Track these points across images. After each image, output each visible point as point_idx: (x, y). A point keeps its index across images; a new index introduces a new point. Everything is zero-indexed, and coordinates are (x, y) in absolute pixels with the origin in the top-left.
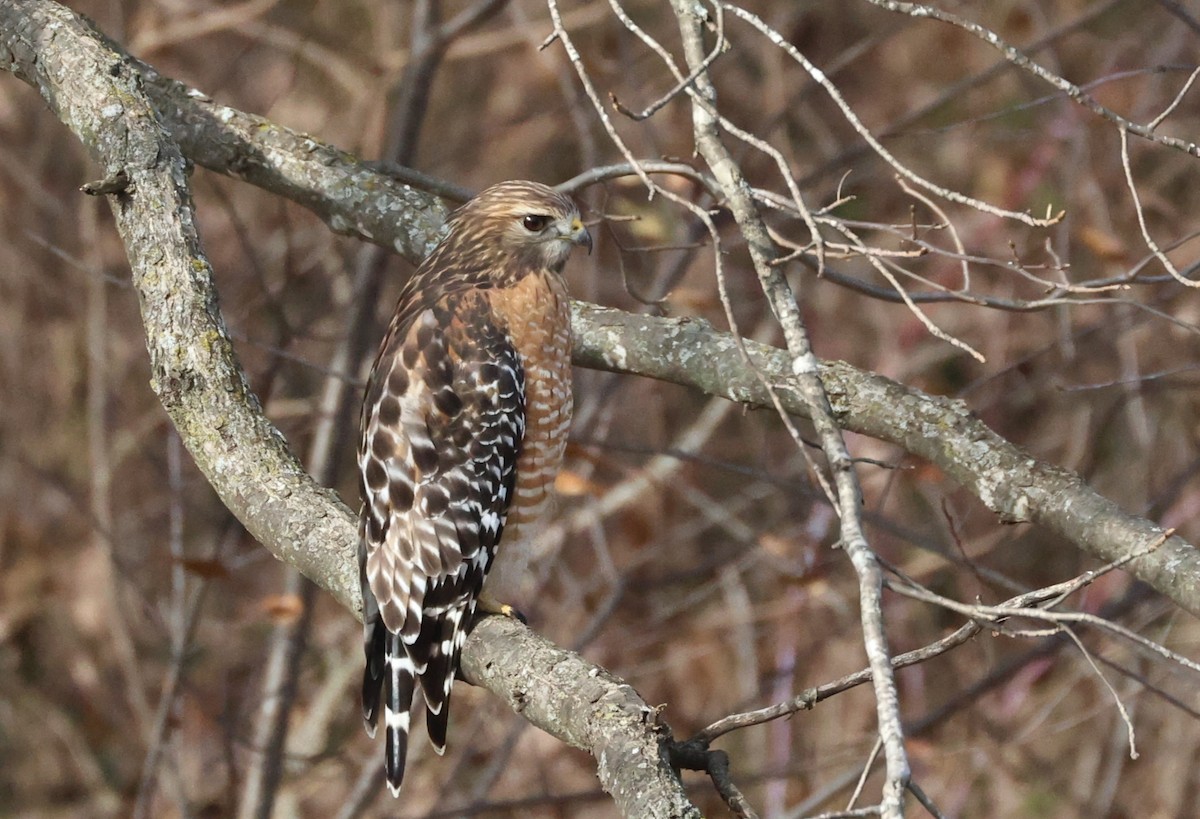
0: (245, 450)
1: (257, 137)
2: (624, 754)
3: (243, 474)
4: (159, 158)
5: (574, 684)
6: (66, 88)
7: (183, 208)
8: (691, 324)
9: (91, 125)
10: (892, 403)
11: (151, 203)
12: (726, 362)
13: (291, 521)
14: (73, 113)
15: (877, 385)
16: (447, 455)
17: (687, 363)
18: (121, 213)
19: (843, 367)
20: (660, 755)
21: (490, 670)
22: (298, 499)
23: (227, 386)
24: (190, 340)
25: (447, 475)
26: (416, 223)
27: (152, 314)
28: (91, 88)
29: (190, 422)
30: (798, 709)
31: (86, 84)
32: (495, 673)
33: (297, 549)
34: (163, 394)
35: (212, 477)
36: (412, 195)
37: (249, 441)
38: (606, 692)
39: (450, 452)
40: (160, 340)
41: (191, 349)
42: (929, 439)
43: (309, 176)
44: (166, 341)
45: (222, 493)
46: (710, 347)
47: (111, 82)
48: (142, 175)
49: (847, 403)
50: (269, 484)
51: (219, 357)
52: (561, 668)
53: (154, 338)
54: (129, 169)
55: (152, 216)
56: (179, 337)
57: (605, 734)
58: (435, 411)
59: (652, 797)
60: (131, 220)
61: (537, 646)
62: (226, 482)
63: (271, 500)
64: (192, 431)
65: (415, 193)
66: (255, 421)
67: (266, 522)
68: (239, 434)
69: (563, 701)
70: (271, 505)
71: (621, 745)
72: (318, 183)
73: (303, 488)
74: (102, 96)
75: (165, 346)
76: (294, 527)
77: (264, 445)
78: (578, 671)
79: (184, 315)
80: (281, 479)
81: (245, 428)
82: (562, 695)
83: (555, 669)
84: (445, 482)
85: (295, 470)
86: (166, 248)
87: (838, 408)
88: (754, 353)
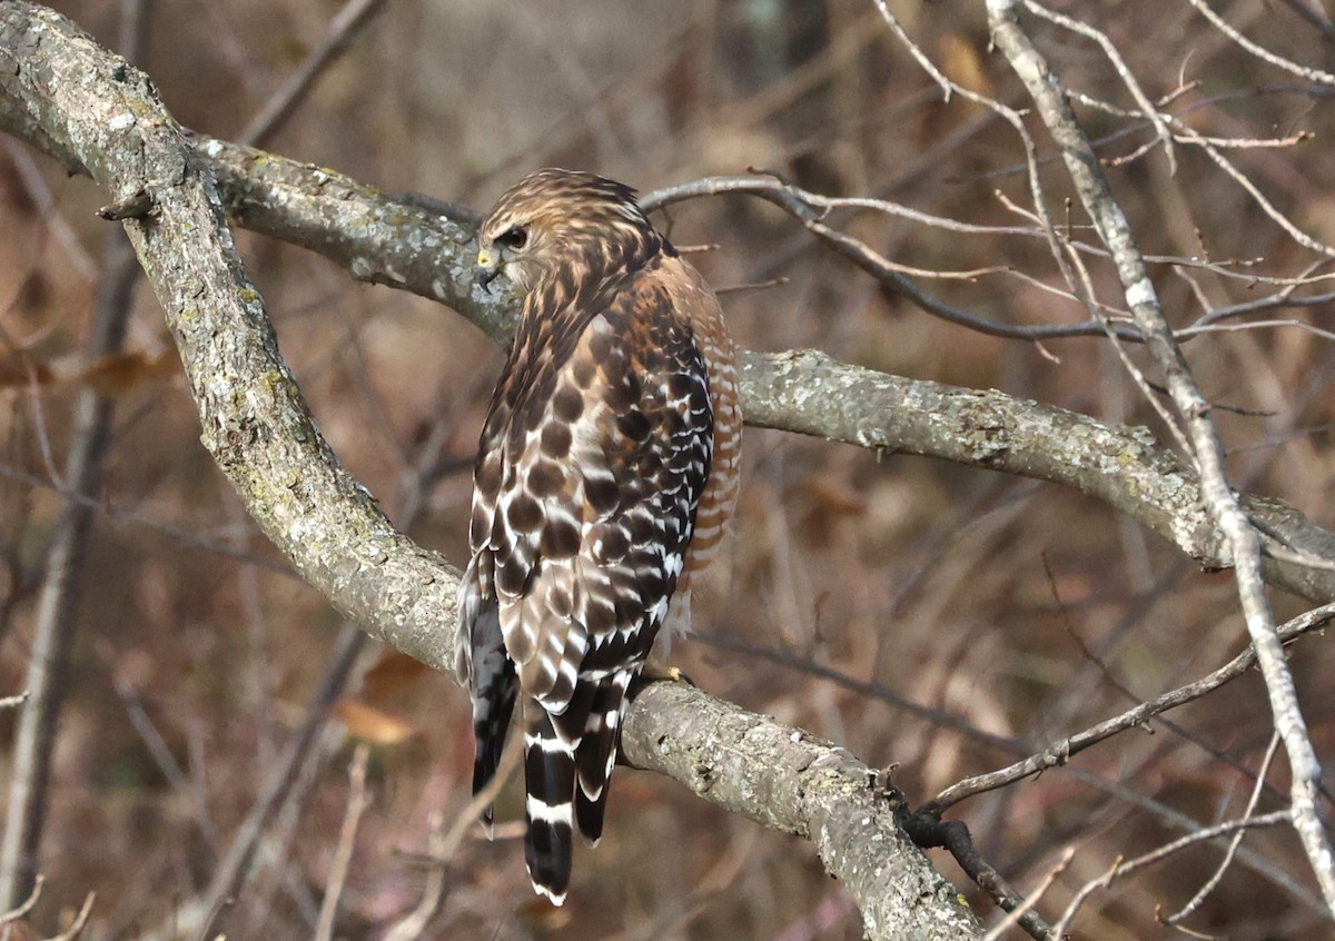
0: (326, 511)
1: (254, 171)
2: (852, 827)
3: (326, 539)
4: (186, 173)
5: (773, 752)
6: (61, 101)
7: (221, 229)
8: (807, 357)
9: (96, 141)
10: (1060, 435)
11: (183, 225)
12: (853, 399)
13: (390, 590)
14: (70, 129)
15: (1041, 414)
16: (630, 488)
17: (805, 404)
18: (144, 241)
19: (997, 397)
20: (895, 823)
21: (663, 745)
22: (396, 564)
23: (297, 435)
24: (248, 384)
25: (629, 512)
26: (459, 261)
27: (197, 357)
28: (92, 98)
29: (254, 482)
30: (1047, 766)
31: (85, 93)
32: (671, 748)
33: (401, 624)
34: (220, 450)
35: (287, 546)
36: (451, 227)
37: (330, 500)
38: (817, 758)
39: (634, 484)
40: (212, 386)
41: (249, 394)
42: (1109, 475)
43: (322, 214)
44: (220, 386)
45: (301, 565)
46: (832, 384)
47: (116, 88)
48: (168, 195)
49: (1005, 439)
50: (359, 549)
51: (285, 402)
52: (755, 734)
53: (203, 384)
54: (151, 188)
55: (185, 241)
56: (234, 381)
57: (823, 806)
58: (617, 436)
59: (894, 873)
60: (159, 247)
61: (721, 712)
62: (304, 551)
63: (363, 568)
64: (258, 493)
65: (455, 225)
66: (335, 476)
67: (359, 595)
68: (317, 493)
69: (761, 774)
70: (364, 575)
71: (846, 817)
72: (333, 222)
73: (401, 551)
74: (107, 106)
75: (217, 393)
76: (395, 598)
77: (348, 503)
78: (777, 736)
79: (238, 354)
80: (373, 542)
81: (324, 484)
82: (759, 767)
83: (747, 735)
84: (626, 521)
85: (388, 531)
86: (206, 278)
87: (995, 445)
88: (886, 386)
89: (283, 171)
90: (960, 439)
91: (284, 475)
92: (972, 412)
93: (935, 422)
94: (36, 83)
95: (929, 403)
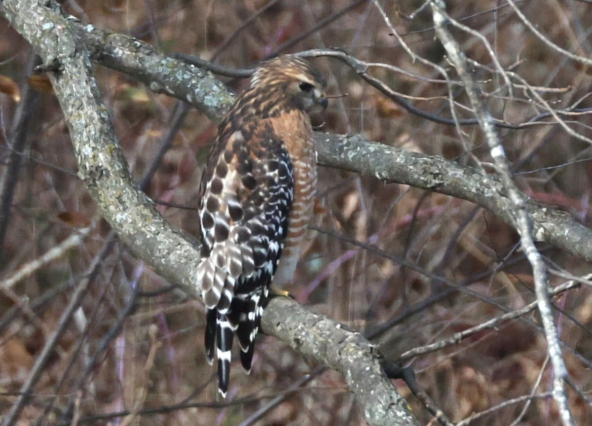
0: (132, 209)
1: (108, 40)
2: (361, 371)
3: (132, 222)
4: (76, 51)
5: (328, 333)
6: (21, 14)
7: (91, 78)
8: (354, 137)
9: (36, 34)
10: (467, 178)
11: (73, 76)
12: (374, 157)
13: (160, 247)
14: (25, 28)
15: (458, 168)
16: (250, 211)
17: (352, 158)
18: (56, 81)
19: (439, 159)
20: (381, 370)
21: (279, 327)
22: (163, 236)
23: (121, 174)
24: (100, 150)
25: (250, 222)
26: (199, 86)
27: (77, 136)
28: (35, 14)
29: (101, 195)
31: (32, 12)
32: (282, 328)
33: (164, 263)
34: (86, 180)
35: (114, 224)
36: (196, 70)
37: (134, 204)
38: (347, 337)
39: (252, 209)
40: (84, 150)
41: (101, 155)
42: (488, 197)
43: (138, 61)
44: (87, 151)
45: (120, 233)
46: (365, 150)
47: (46, 10)
48: (68, 60)
49: (442, 179)
50: (146, 227)
51: (116, 159)
52: (321, 324)
53: (79, 149)
54: (60, 57)
55: (74, 83)
56: (94, 149)
57: (349, 360)
58: (242, 187)
59: (379, 393)
60: (63, 85)
61: (305, 313)
62: (122, 227)
63: (148, 236)
64: (102, 200)
65: (198, 69)
66: (137, 193)
67: (146, 248)
68: (129, 201)
69: (322, 342)
70: (148, 239)
71: (359, 365)
72: (143, 65)
73: (165, 230)
74: (42, 18)
75: (86, 153)
76: (162, 251)
77: (142, 206)
78: (330, 325)
79: (96, 136)
80: (153, 225)
81: (132, 197)
82: (321, 339)
83: (317, 325)
84: (249, 226)
85: (160, 220)
86: (83, 100)
87: (437, 182)
88: (389, 152)
89: (121, 40)
90: (422, 178)
91: (114, 192)
92: (427, 166)
93: (411, 170)
94: (10, 6)
95: (408, 161)
